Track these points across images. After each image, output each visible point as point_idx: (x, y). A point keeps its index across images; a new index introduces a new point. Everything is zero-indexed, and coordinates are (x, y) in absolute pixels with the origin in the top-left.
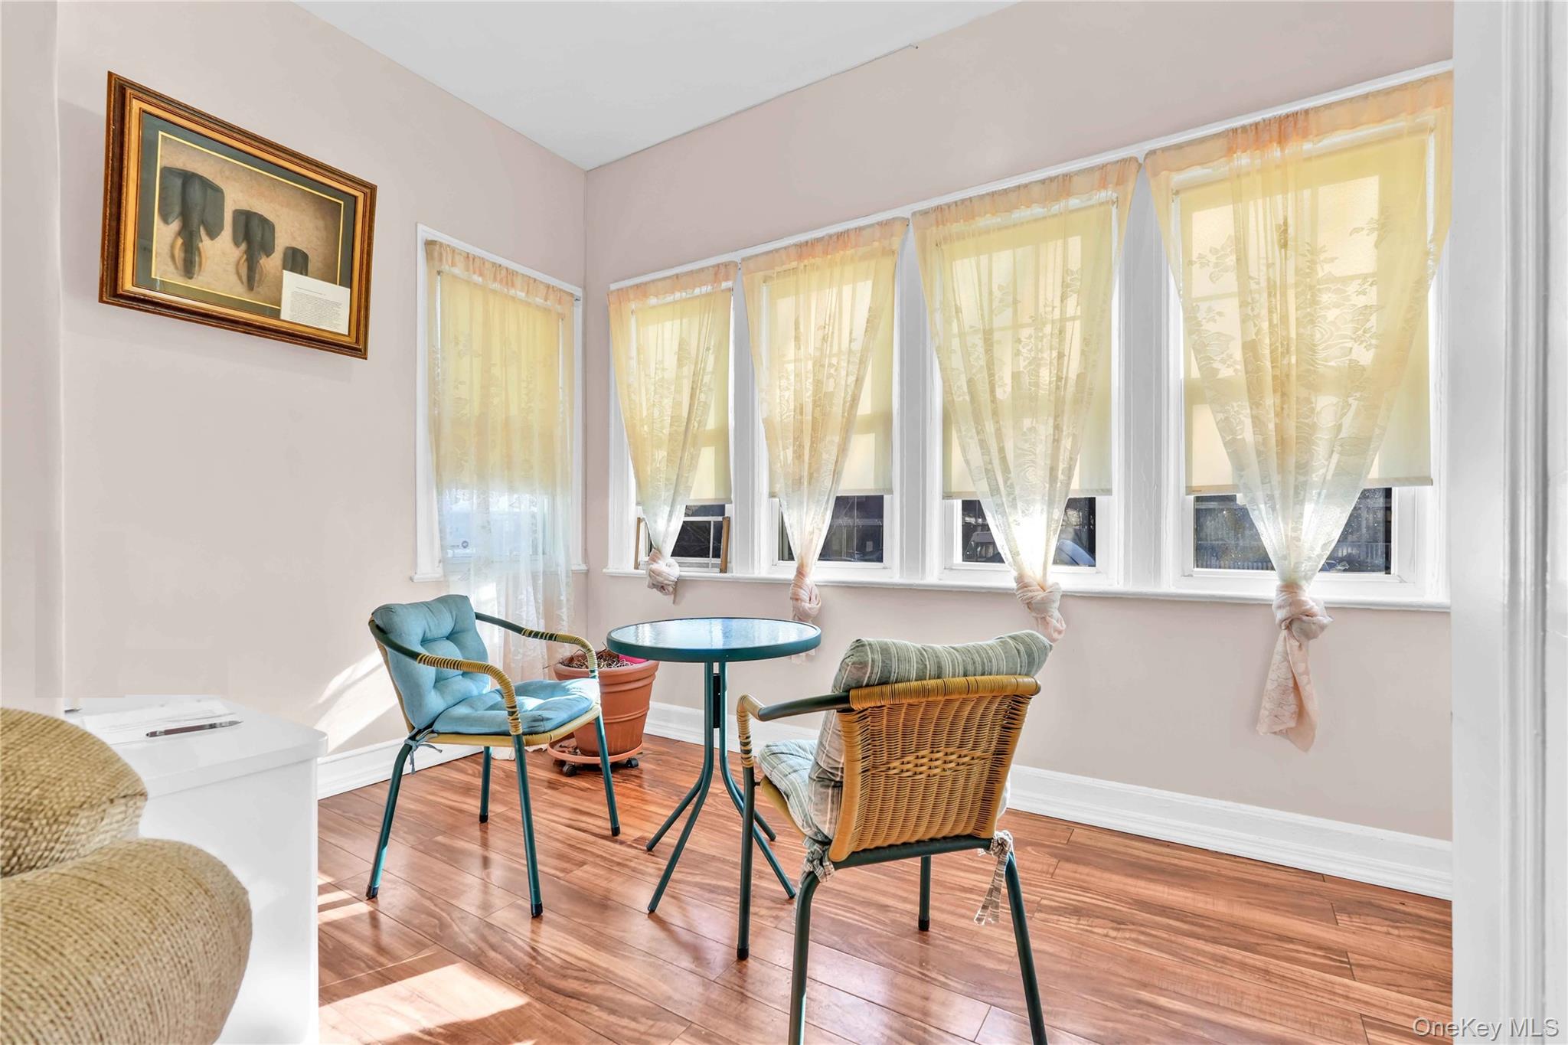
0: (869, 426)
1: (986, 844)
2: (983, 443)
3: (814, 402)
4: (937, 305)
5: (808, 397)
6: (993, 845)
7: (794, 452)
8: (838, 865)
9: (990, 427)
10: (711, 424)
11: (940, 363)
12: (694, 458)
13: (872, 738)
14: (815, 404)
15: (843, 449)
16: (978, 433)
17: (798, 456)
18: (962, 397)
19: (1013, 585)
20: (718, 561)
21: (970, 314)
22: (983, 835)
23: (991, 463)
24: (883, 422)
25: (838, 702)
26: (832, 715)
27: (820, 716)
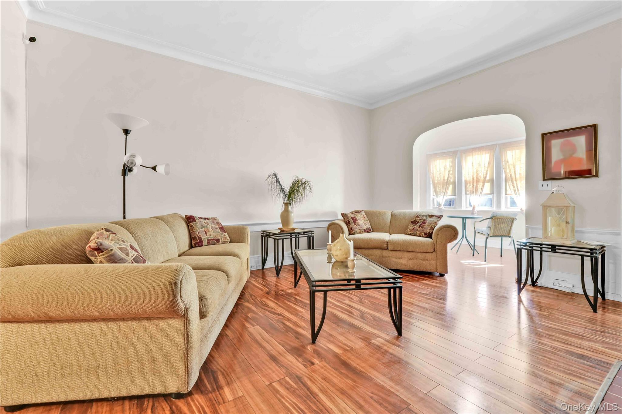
0: (488, 181)
1: (510, 237)
2: (513, 186)
3: (476, 177)
4: (504, 160)
5: (475, 177)
6: (511, 237)
7: (472, 187)
8: (490, 237)
9: (515, 182)
10: (452, 180)
11: (504, 171)
12: (448, 187)
13: (495, 222)
14: (477, 178)
15: (483, 186)
16: (512, 184)
17: (473, 187)
18: (509, 176)
19: (520, 211)
20: (453, 207)
21: (511, 162)
22: (509, 236)
23: (515, 189)
24: (491, 181)
25: (491, 218)
26: (490, 219)
27: (489, 220)
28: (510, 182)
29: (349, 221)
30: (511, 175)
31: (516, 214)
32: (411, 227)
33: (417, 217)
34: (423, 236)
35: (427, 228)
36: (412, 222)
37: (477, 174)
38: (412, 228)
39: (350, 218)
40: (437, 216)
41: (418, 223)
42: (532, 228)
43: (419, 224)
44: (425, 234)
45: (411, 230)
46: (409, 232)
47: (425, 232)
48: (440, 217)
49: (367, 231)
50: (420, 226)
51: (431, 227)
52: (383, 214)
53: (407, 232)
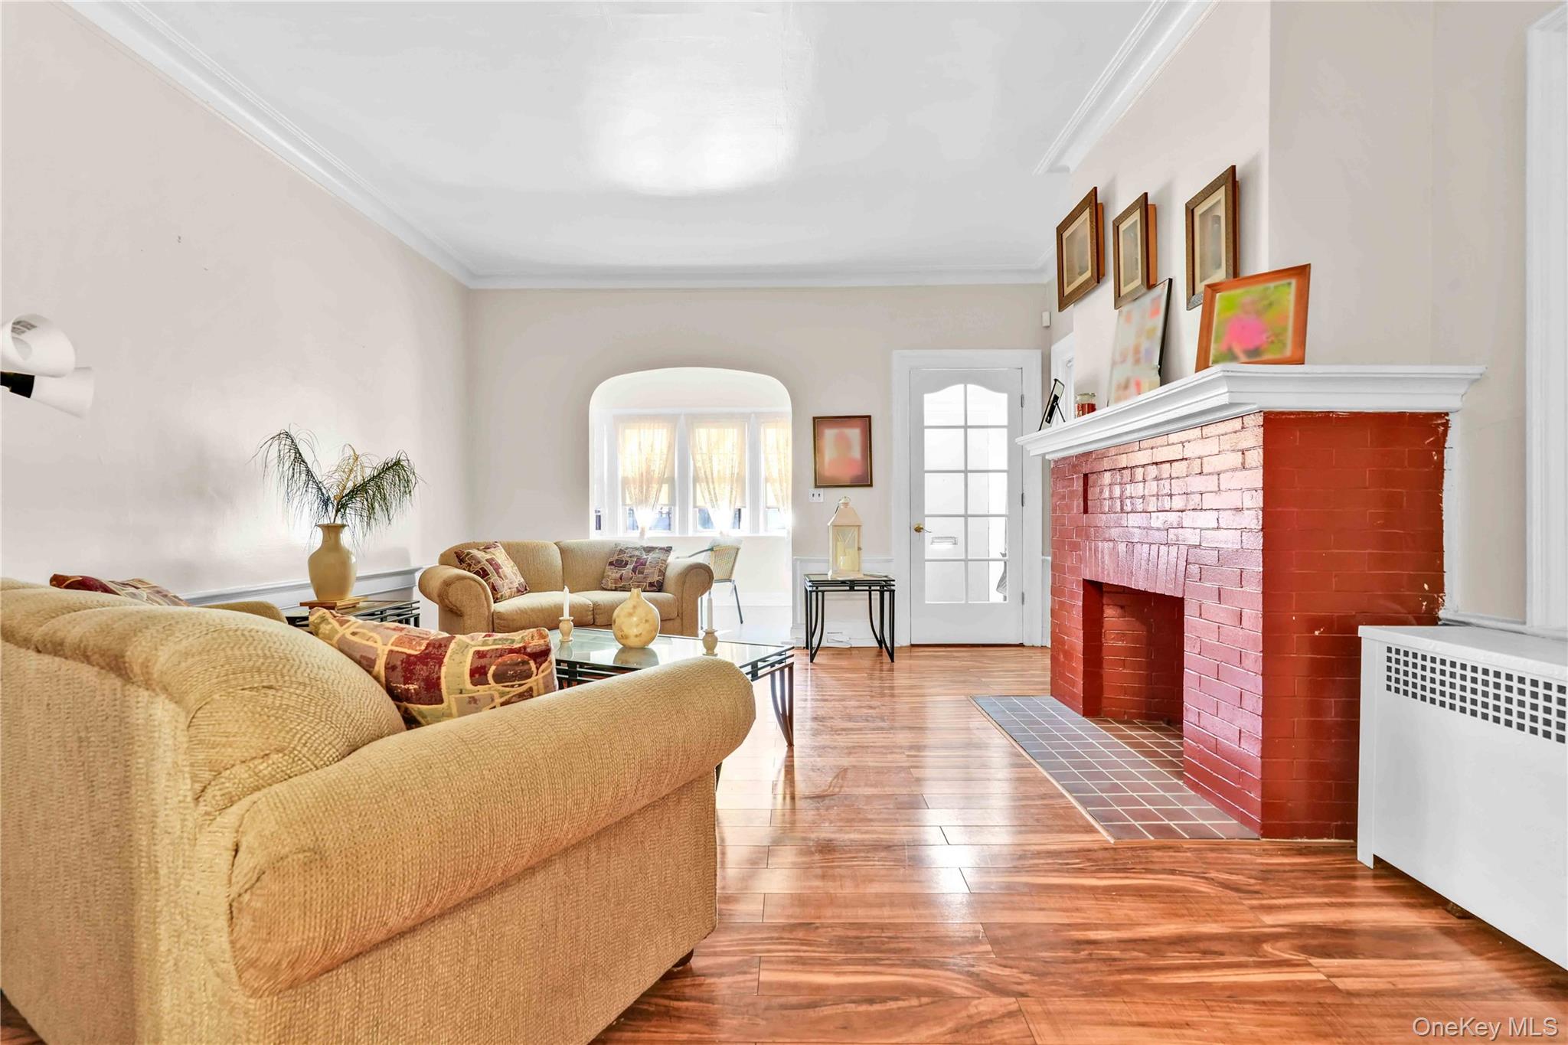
1: (730, 581)
3: (647, 473)
4: (692, 444)
5: (644, 471)
9: (711, 484)
15: (658, 490)
24: (671, 482)
25: (711, 549)
28: (704, 485)
29: (484, 571)
30: (705, 472)
31: (740, 541)
32: (613, 574)
33: (621, 551)
34: (648, 588)
35: (653, 573)
36: (611, 564)
37: (649, 467)
38: (618, 575)
39: (485, 562)
40: (661, 549)
41: (626, 564)
42: (802, 561)
43: (630, 567)
44: (651, 584)
45: (616, 581)
46: (610, 585)
47: (649, 580)
48: (668, 550)
49: (521, 591)
50: (634, 570)
51: (660, 571)
52: (545, 548)
53: (607, 584)
